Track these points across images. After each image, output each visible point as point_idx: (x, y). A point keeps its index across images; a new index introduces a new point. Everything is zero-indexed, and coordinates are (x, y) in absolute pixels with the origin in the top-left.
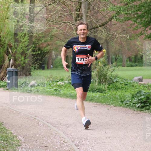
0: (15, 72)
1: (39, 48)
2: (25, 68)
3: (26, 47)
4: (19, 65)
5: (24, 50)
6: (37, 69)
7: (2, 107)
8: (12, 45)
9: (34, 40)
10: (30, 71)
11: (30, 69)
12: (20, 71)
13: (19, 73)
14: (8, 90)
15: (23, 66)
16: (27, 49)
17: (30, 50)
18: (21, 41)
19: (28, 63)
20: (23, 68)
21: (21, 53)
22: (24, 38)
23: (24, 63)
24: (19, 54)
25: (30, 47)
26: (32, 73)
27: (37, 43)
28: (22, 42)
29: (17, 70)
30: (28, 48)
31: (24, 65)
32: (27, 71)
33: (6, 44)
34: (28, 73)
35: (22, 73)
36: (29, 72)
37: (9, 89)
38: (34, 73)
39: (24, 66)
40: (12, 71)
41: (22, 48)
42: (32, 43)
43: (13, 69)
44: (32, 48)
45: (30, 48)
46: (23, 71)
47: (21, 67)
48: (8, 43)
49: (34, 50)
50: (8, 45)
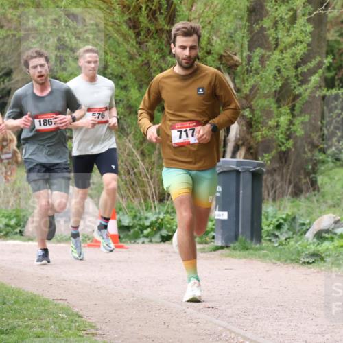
0: (249, 176)
2: (292, 158)
3: (296, 68)
4: (266, 146)
5: (288, 78)
7: (194, 326)
8: (237, 58)
9: (332, 35)
10: (314, 171)
11: (316, 163)
12: (272, 172)
13: (267, 180)
14: (220, 251)
15: (283, 148)
16: (303, 74)
17: (315, 79)
18: (277, 39)
19: (307, 136)
20: (283, 157)
21: (276, 91)
22: (288, 30)
23: (289, 137)
24: (266, 97)
25: (311, 65)
26: (320, 179)
28: (281, 46)
29: (259, 165)
30: (305, 70)
31: (290, 144)
32: (302, 172)
33: (216, 56)
34: (304, 181)
35: (278, 178)
36: (307, 174)
37: (222, 248)
38: (332, 179)
39: (289, 150)
40: (238, 172)
41: (279, 71)
42: (324, 49)
43: (239, 163)
44: (320, 71)
45: (312, 72)
46: (285, 170)
47: (274, 152)
48: (222, 52)
49: (333, 79)
50: (221, 57)
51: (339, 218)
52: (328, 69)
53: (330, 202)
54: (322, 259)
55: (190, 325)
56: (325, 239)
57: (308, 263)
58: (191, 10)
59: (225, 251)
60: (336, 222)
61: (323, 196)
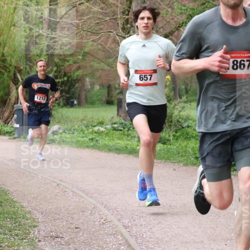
1: (65, 73)
6: (62, 107)
7: (7, 167)
8: (22, 67)
9: (56, 60)
10: (51, 109)
14: (16, 139)
26: (53, 113)
27: (62, 64)
33: (14, 67)
37: (17, 138)
38: (57, 112)
42: (54, 65)
48: (16, 65)
49: (57, 76)
50: (15, 67)
51: (60, 126)
52: (55, 72)
53: (57, 121)
54: (54, 142)
55: (5, 166)
56: (55, 134)
57: (49, 143)
58: (4, 49)
59: (18, 139)
60: (59, 128)
61: (54, 118)
